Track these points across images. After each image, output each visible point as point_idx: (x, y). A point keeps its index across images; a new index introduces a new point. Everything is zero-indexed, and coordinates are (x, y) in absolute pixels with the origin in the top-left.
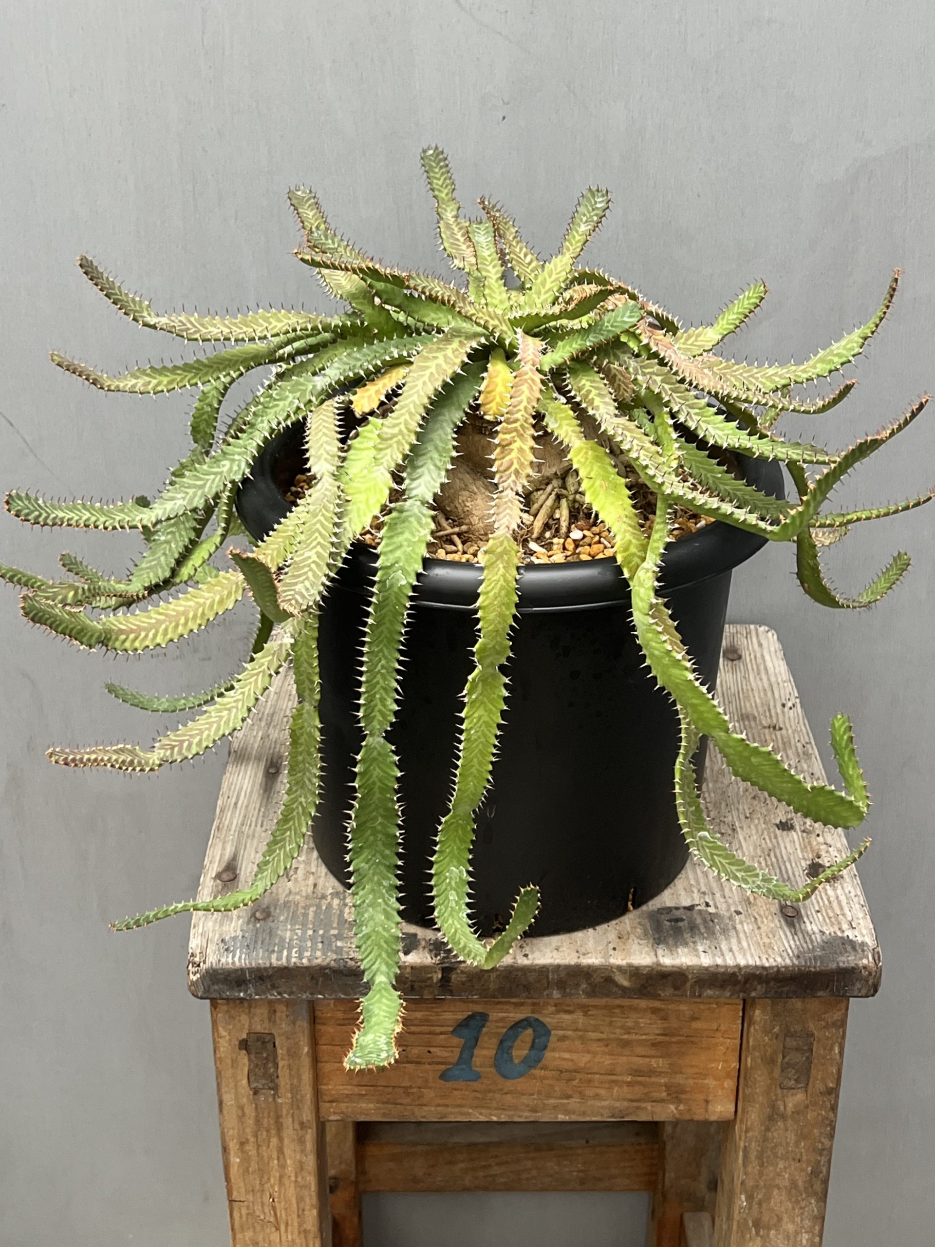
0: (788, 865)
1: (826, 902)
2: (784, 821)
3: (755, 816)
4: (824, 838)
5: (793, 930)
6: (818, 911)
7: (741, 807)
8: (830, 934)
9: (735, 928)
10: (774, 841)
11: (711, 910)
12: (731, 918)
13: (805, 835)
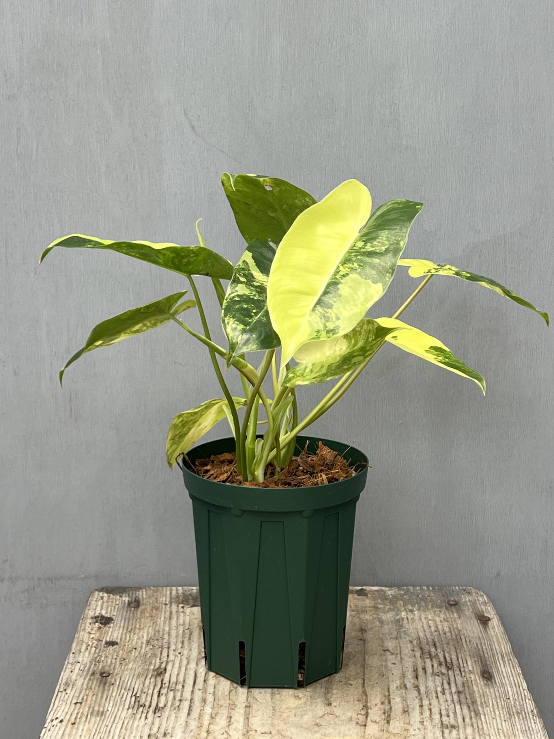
0: (122, 625)
1: (109, 608)
2: (111, 646)
3: (129, 649)
4: (89, 637)
5: (137, 598)
6: (117, 604)
7: (137, 654)
8: (117, 595)
9: (171, 598)
10: (124, 637)
11: (181, 605)
12: (171, 602)
13: (101, 639)
